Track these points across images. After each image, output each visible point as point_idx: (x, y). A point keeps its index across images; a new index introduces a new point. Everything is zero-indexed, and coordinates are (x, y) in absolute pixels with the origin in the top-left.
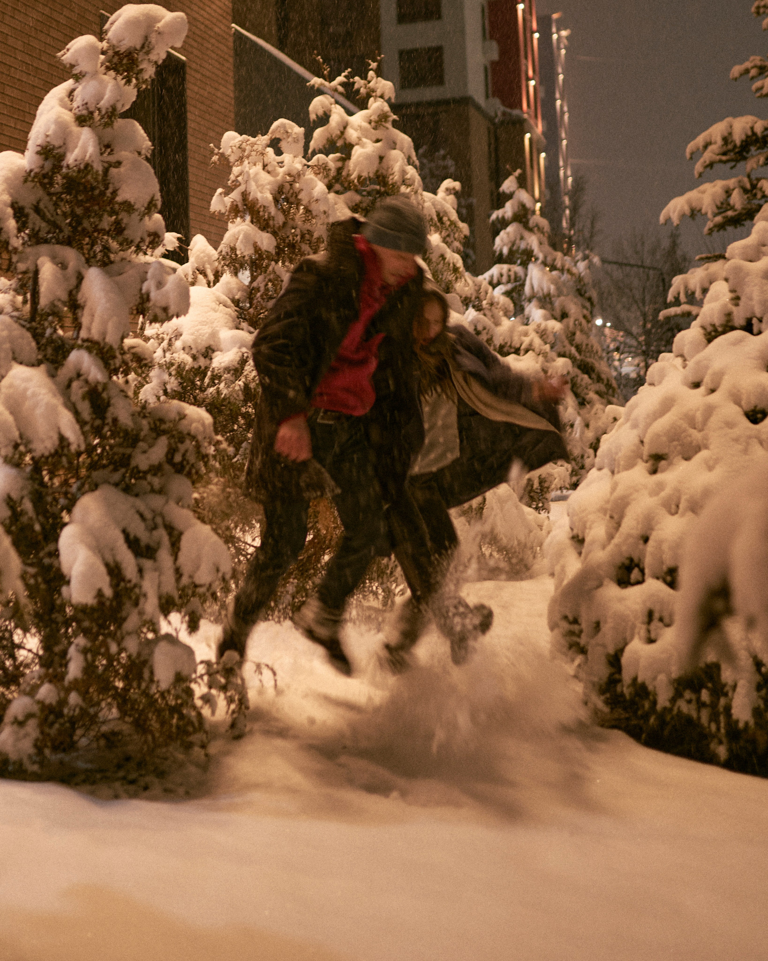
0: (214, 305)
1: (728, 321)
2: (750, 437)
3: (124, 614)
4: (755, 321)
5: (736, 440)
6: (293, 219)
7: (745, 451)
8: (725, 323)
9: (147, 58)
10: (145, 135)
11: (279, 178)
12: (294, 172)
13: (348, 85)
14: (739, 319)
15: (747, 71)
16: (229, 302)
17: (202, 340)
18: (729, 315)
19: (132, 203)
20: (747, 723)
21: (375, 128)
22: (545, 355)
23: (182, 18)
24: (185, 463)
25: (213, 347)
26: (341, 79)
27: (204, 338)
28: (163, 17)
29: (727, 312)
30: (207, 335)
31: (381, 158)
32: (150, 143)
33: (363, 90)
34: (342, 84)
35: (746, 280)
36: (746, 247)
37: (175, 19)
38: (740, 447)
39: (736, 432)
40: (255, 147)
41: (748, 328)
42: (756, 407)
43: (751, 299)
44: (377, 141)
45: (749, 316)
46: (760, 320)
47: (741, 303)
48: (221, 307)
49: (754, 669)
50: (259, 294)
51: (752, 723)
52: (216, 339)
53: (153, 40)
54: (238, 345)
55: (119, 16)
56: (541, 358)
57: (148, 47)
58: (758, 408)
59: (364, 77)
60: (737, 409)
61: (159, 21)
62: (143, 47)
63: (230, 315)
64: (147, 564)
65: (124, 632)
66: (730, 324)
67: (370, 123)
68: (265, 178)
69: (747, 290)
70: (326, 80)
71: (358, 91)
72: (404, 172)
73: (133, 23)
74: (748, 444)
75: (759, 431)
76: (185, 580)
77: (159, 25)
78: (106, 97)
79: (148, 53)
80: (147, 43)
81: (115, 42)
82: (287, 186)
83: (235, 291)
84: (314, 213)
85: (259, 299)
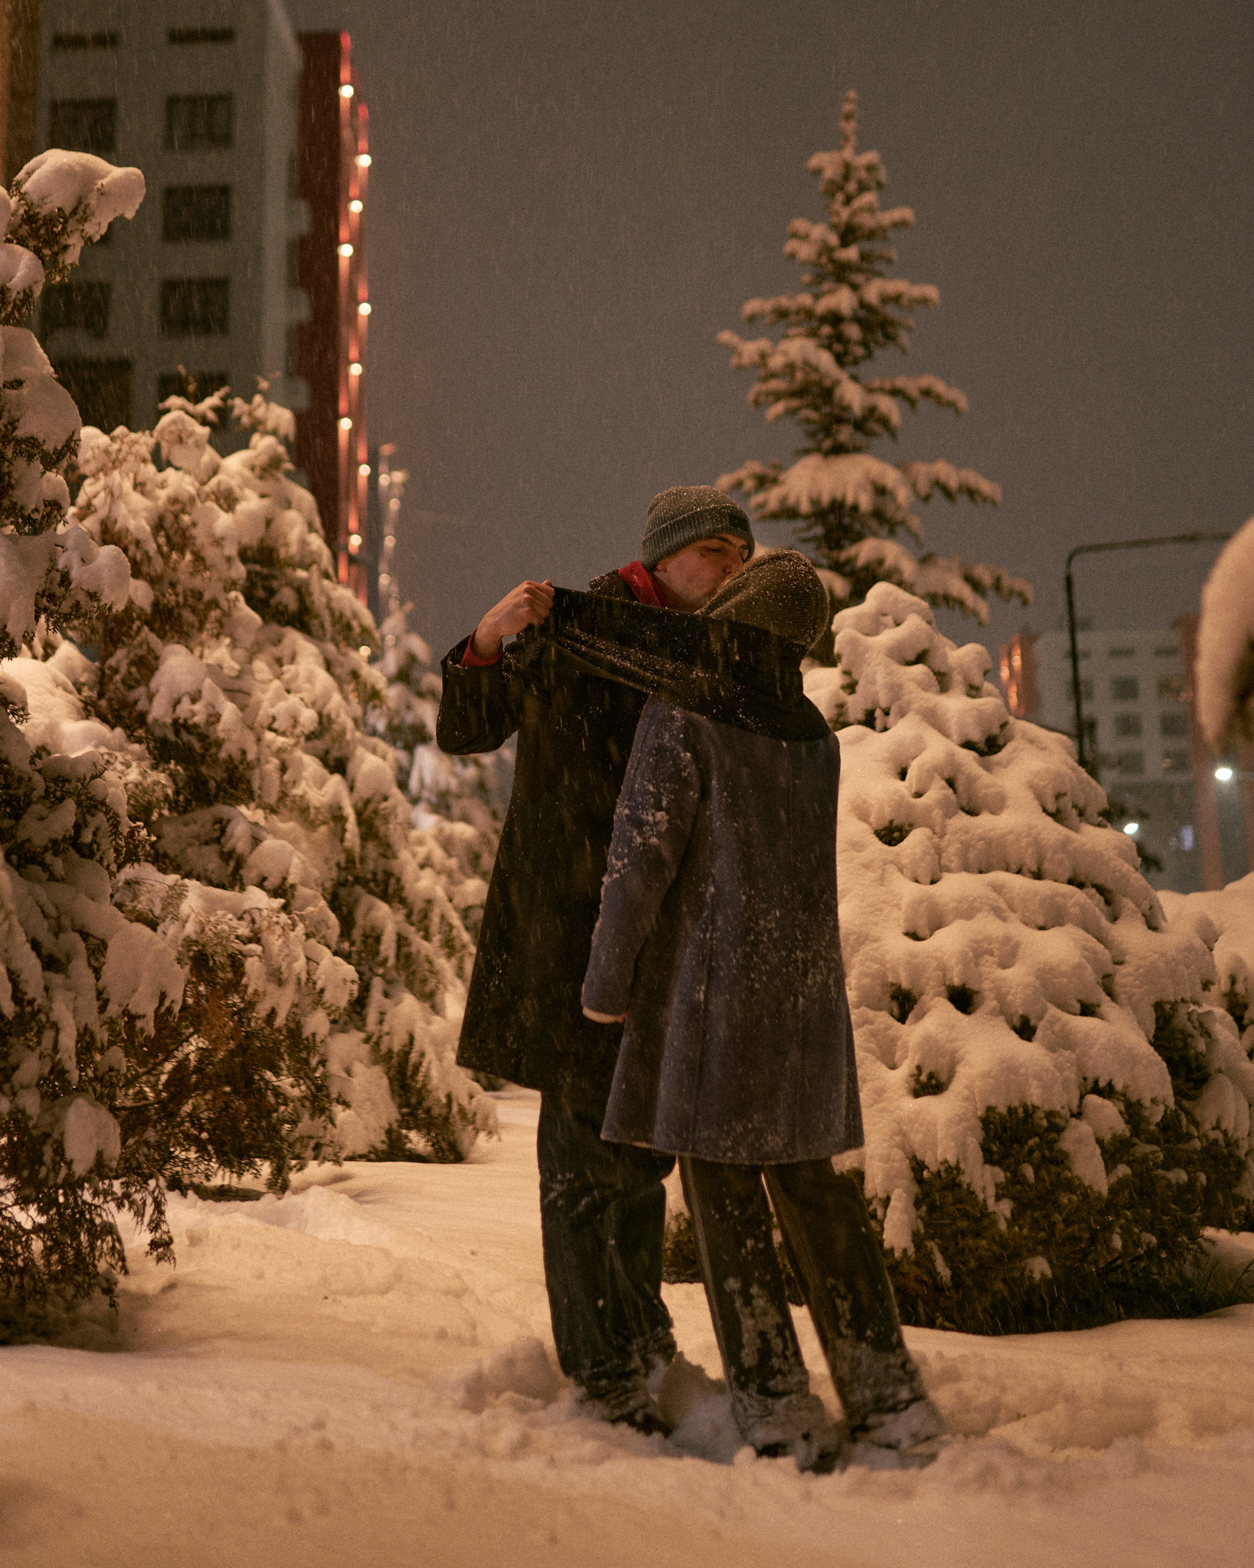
0: (51, 686)
1: (840, 715)
2: (885, 863)
3: (13, 1060)
4: (878, 713)
5: (867, 866)
6: (175, 569)
7: (881, 880)
8: (835, 718)
9: (81, 227)
10: (45, 356)
11: (161, 503)
12: (184, 497)
13: (223, 412)
14: (855, 709)
15: (739, 484)
16: (71, 686)
17: (35, 734)
18: (841, 706)
19: (41, 441)
20: (905, 1251)
21: (261, 478)
22: (450, 874)
23: (139, 177)
24: (95, 846)
25: (49, 748)
26: (213, 400)
27: (38, 731)
28: (108, 173)
29: (840, 702)
30: (42, 727)
31: (269, 522)
32: (52, 370)
33: (245, 420)
34: (216, 409)
35: (867, 656)
36: (859, 617)
37: (127, 175)
38: (872, 875)
39: (865, 856)
40: (136, 448)
41: (869, 721)
42: (891, 822)
43: (872, 682)
44: (263, 496)
45: (869, 706)
46: (887, 713)
47: (859, 689)
48: (60, 691)
49: (910, 1174)
50: (118, 678)
51: (911, 1251)
52: (55, 737)
53: (93, 202)
54: (93, 743)
55: (41, 163)
56: (443, 879)
57: (84, 212)
58: (895, 823)
59: (248, 400)
60: (865, 826)
61: (102, 177)
62: (74, 212)
63: (74, 705)
64: (57, 979)
65: (16, 1084)
66: (841, 719)
67: (253, 469)
68: (137, 500)
69: (868, 670)
70: (189, 400)
71: (239, 419)
72: (303, 543)
73: (65, 174)
74: (884, 870)
75: (898, 854)
76: (113, 1009)
77: (105, 181)
78: (19, 274)
79: (84, 220)
80: (83, 206)
81: (35, 198)
82: (170, 519)
83: (79, 671)
84: (209, 562)
85: (120, 685)
